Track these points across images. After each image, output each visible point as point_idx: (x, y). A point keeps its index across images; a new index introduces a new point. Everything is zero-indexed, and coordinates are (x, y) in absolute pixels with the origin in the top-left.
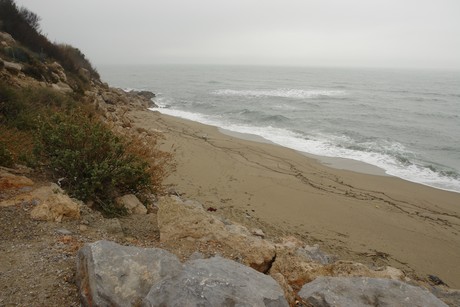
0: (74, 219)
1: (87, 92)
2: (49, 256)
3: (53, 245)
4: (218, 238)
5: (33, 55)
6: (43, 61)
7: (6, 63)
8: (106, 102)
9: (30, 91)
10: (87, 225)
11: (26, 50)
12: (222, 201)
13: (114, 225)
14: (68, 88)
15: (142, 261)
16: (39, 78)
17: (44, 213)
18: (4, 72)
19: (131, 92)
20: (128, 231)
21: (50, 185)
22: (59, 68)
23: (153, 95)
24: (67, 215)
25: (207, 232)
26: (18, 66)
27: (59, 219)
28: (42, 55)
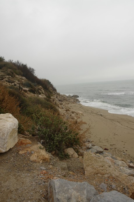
0: (47, 162)
1: (52, 97)
2: (37, 181)
3: (38, 175)
4: (114, 175)
5: (32, 84)
6: (36, 86)
7: (24, 88)
8: (59, 100)
9: (31, 98)
10: (53, 165)
11: (30, 82)
12: (111, 145)
13: (64, 166)
14: (45, 96)
15: (78, 190)
16: (34, 93)
17: (35, 158)
18: (23, 91)
19: (69, 96)
20: (70, 168)
21: (38, 144)
22: (41, 88)
23: (78, 97)
24: (45, 160)
25: (108, 172)
26: (27, 89)
27: (41, 162)
28: (36, 84)
